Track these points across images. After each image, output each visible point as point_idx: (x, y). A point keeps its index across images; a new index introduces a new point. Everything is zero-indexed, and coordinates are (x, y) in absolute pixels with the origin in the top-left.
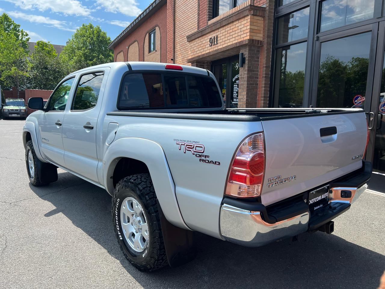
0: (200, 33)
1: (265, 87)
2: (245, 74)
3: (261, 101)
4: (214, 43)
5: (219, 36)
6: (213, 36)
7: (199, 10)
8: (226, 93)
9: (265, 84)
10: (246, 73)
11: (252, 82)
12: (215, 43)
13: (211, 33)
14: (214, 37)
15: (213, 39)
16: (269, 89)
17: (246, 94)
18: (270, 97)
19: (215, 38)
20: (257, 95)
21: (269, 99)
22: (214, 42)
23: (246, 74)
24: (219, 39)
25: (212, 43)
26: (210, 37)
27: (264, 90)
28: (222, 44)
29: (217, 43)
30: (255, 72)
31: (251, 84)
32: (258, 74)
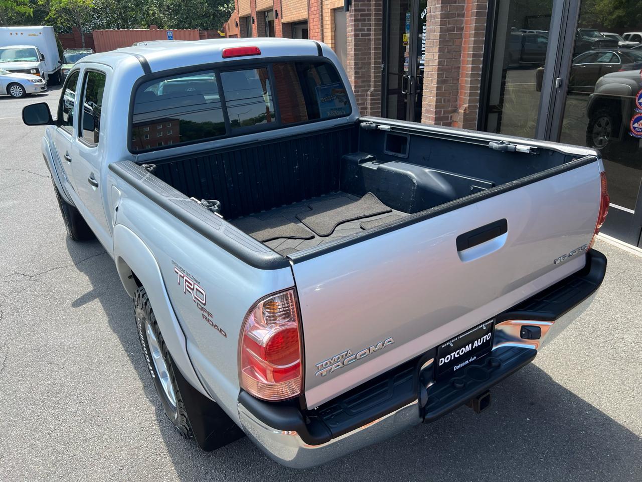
1: (476, 35)
2: (436, 8)
3: (467, 64)
8: (408, 43)
9: (476, 28)
10: (439, 7)
11: (450, 26)
16: (484, 39)
17: (437, 50)
18: (486, 55)
20: (461, 51)
21: (483, 60)
23: (438, 10)
27: (473, 42)
30: (457, 5)
31: (448, 30)
32: (463, 6)
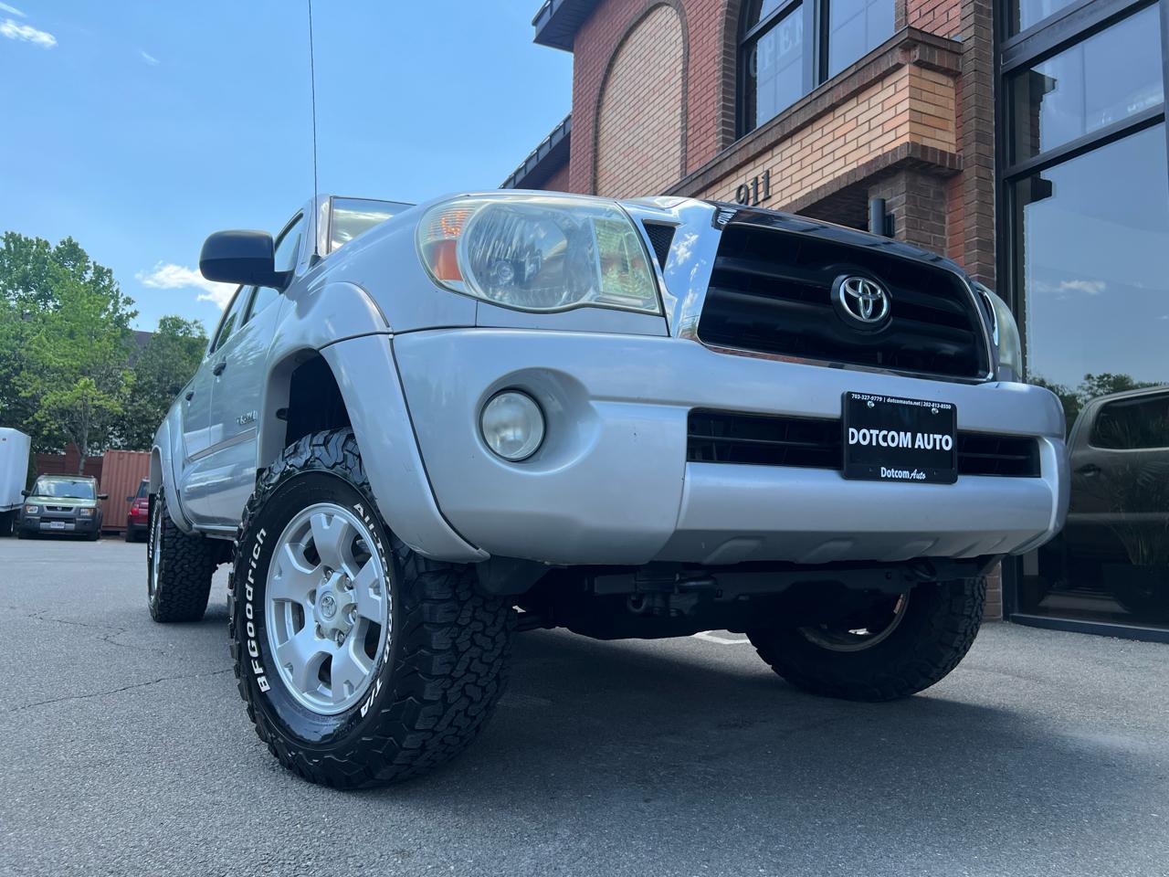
0: (700, 179)
4: (757, 199)
5: (776, 170)
6: (751, 176)
7: (685, 128)
12: (761, 197)
13: (742, 172)
14: (757, 178)
15: (750, 187)
19: (760, 180)
22: (757, 194)
24: (772, 181)
25: (748, 199)
26: (738, 186)
28: (786, 193)
29: (767, 192)
